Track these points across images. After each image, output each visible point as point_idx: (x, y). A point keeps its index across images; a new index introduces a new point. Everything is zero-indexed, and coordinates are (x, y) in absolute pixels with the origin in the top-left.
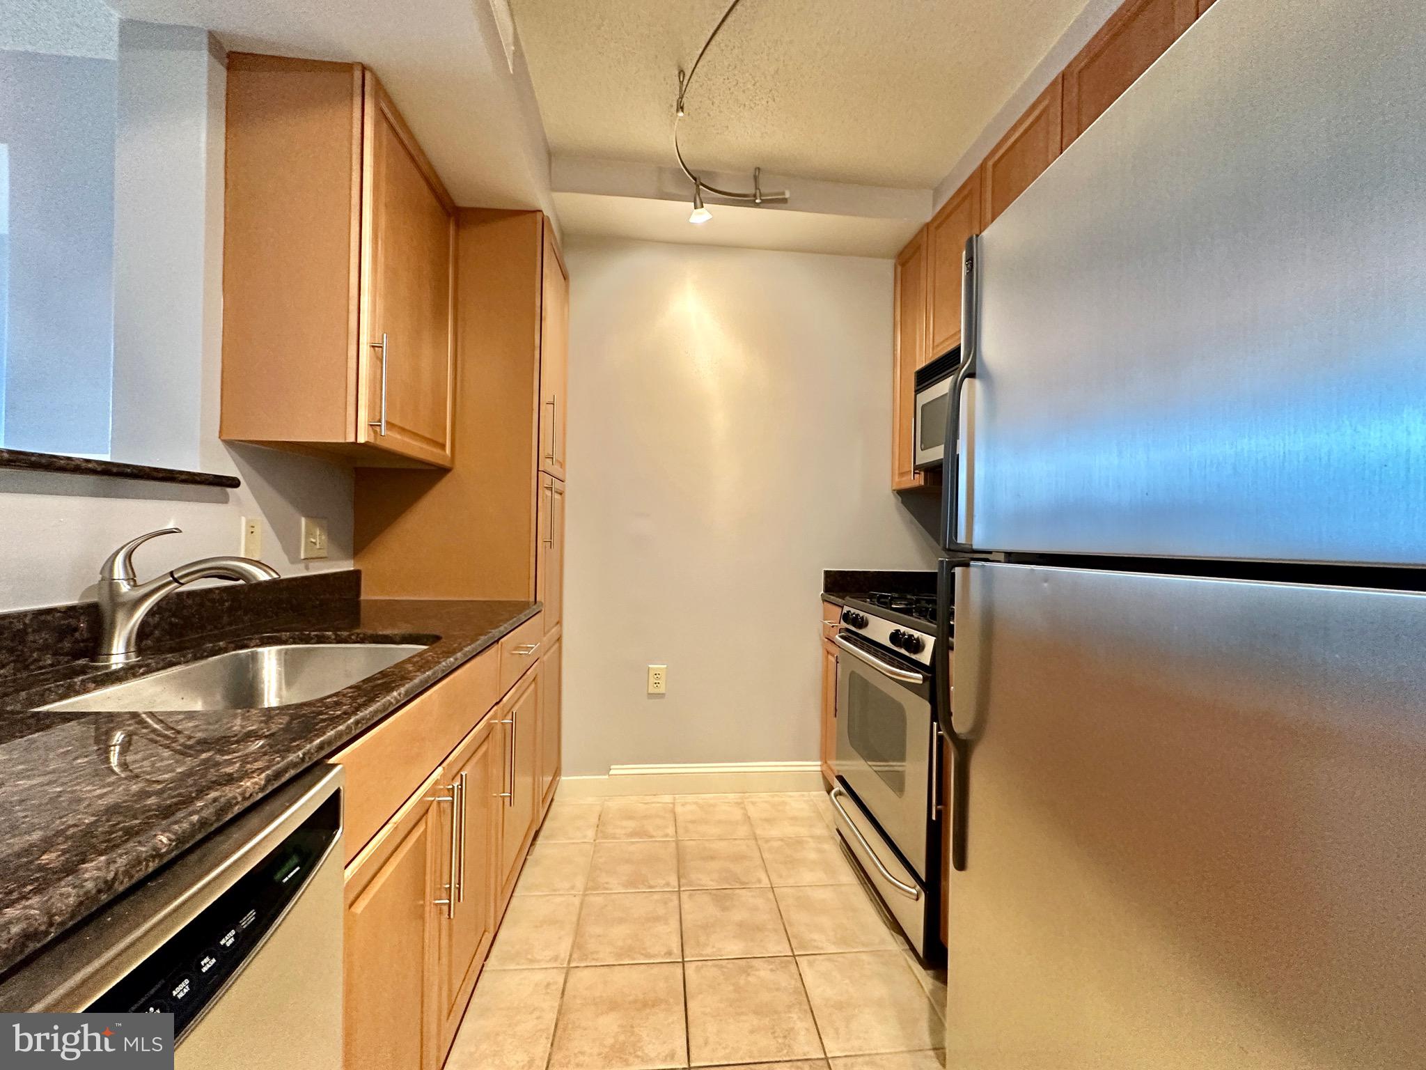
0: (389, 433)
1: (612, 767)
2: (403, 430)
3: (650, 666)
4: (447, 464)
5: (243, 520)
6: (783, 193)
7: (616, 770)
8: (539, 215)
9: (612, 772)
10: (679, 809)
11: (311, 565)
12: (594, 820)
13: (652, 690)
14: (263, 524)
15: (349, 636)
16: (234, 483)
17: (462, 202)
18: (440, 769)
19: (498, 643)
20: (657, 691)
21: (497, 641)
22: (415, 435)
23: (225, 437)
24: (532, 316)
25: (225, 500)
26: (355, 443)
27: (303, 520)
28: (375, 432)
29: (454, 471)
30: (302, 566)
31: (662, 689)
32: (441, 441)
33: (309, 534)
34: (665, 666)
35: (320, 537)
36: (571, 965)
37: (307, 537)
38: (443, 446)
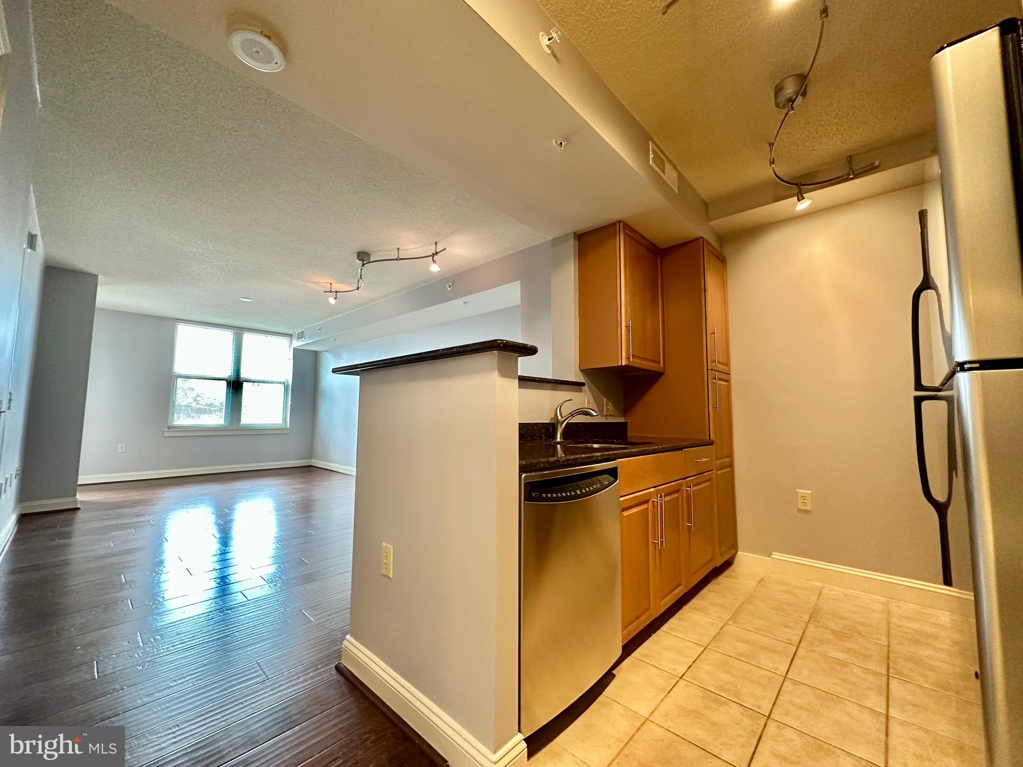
0: (634, 360)
1: (773, 553)
2: (639, 358)
3: (798, 490)
4: (662, 371)
5: (586, 398)
6: (873, 164)
7: (776, 555)
8: (701, 239)
9: (773, 556)
10: (825, 591)
11: (608, 418)
12: (759, 579)
13: (801, 507)
14: (592, 399)
15: (622, 442)
16: (583, 384)
17: (663, 246)
18: (653, 489)
19: (682, 450)
20: (804, 508)
21: (681, 449)
22: (645, 359)
23: (581, 368)
24: (699, 292)
25: (581, 391)
26: (622, 366)
27: (605, 399)
28: (628, 360)
29: (666, 373)
30: (605, 418)
31: (809, 508)
32: (658, 360)
33: (607, 405)
34: (811, 492)
35: (610, 406)
36: (728, 623)
37: (606, 406)
38: (659, 362)
